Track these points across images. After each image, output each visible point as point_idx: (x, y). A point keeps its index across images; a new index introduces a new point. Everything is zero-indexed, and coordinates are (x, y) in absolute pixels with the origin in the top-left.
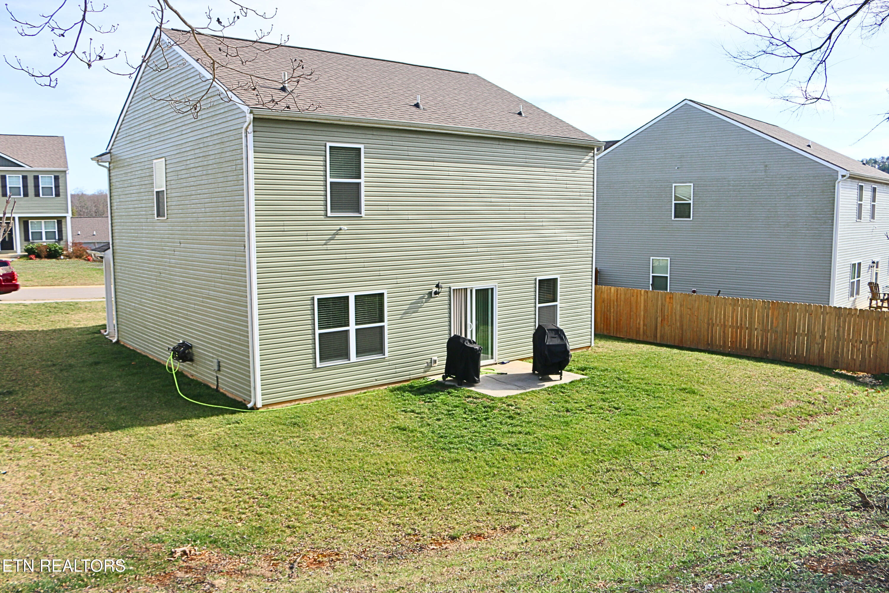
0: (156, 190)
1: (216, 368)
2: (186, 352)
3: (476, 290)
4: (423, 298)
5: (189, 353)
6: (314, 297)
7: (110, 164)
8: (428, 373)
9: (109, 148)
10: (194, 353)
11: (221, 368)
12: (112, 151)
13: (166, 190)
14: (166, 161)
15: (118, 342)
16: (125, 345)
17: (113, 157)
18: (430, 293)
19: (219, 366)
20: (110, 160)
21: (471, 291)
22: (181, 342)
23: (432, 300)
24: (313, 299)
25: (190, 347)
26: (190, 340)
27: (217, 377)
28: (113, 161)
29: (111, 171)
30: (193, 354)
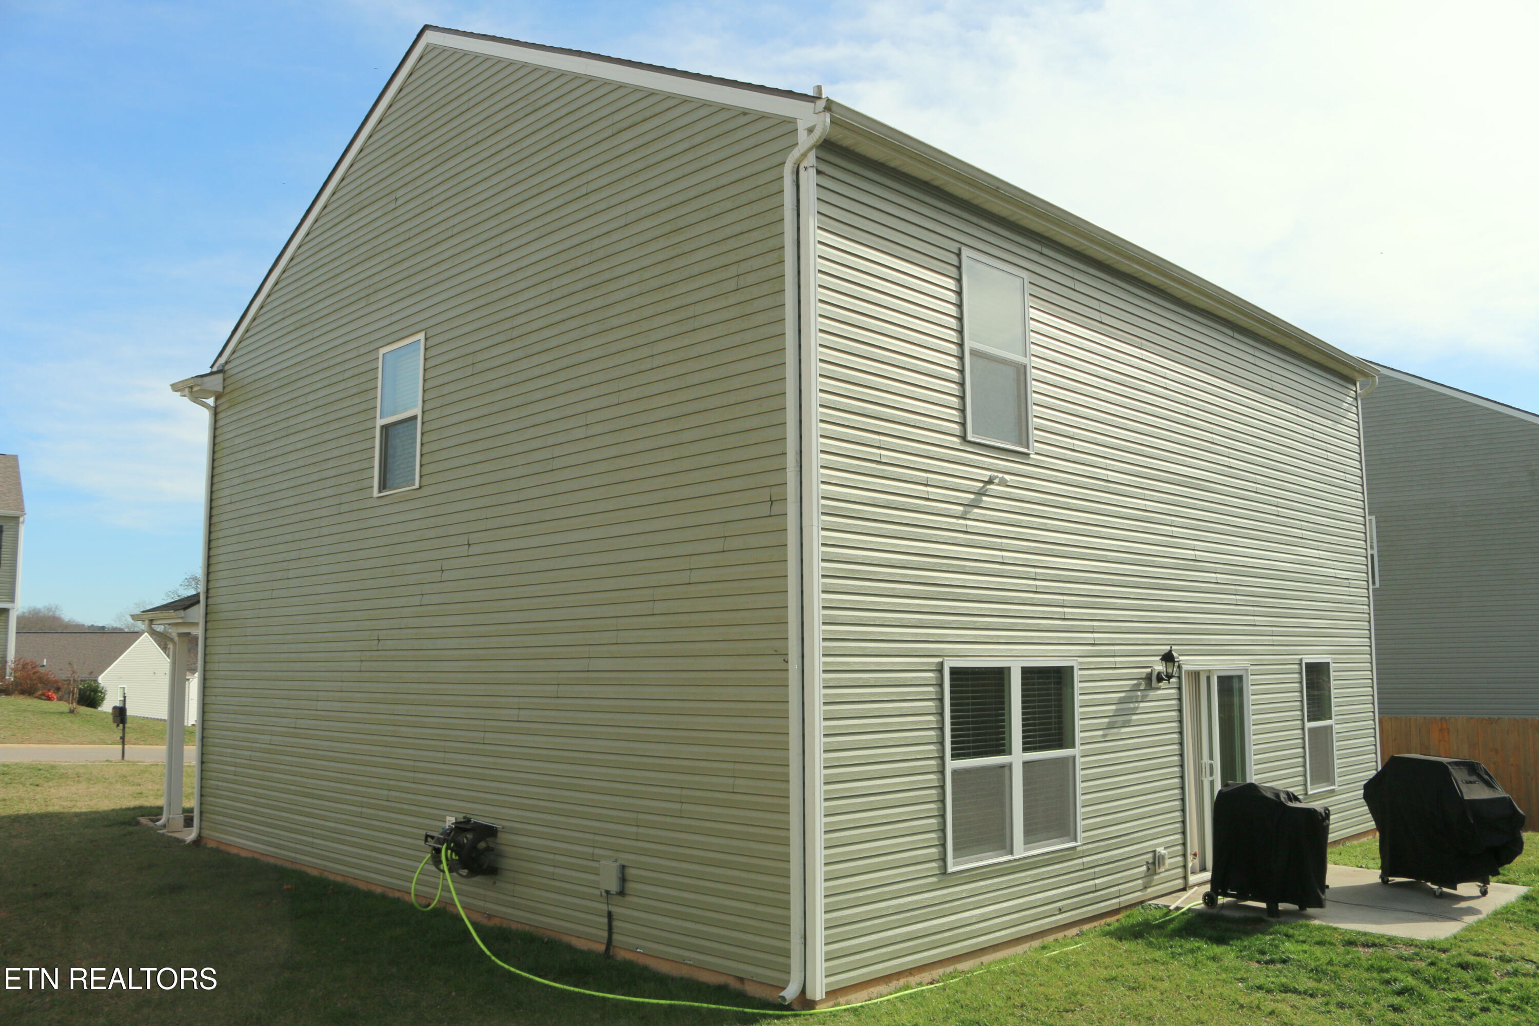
0: (380, 422)
1: (614, 887)
2: (482, 845)
3: (1219, 677)
4: (1135, 689)
5: (489, 849)
6: (942, 664)
7: (216, 399)
8: (1149, 890)
9: (222, 360)
10: (503, 848)
11: (631, 886)
12: (227, 367)
13: (423, 412)
14: (426, 339)
15: (198, 842)
16: (223, 847)
17: (228, 382)
18: (1149, 678)
19: (623, 880)
20: (220, 389)
21: (1208, 678)
22: (450, 820)
23: (1152, 694)
24: (940, 669)
25: (490, 832)
26: (483, 815)
27: (610, 915)
28: (228, 390)
29: (220, 416)
30: (500, 855)
